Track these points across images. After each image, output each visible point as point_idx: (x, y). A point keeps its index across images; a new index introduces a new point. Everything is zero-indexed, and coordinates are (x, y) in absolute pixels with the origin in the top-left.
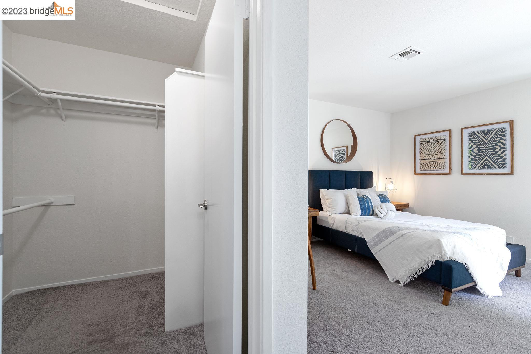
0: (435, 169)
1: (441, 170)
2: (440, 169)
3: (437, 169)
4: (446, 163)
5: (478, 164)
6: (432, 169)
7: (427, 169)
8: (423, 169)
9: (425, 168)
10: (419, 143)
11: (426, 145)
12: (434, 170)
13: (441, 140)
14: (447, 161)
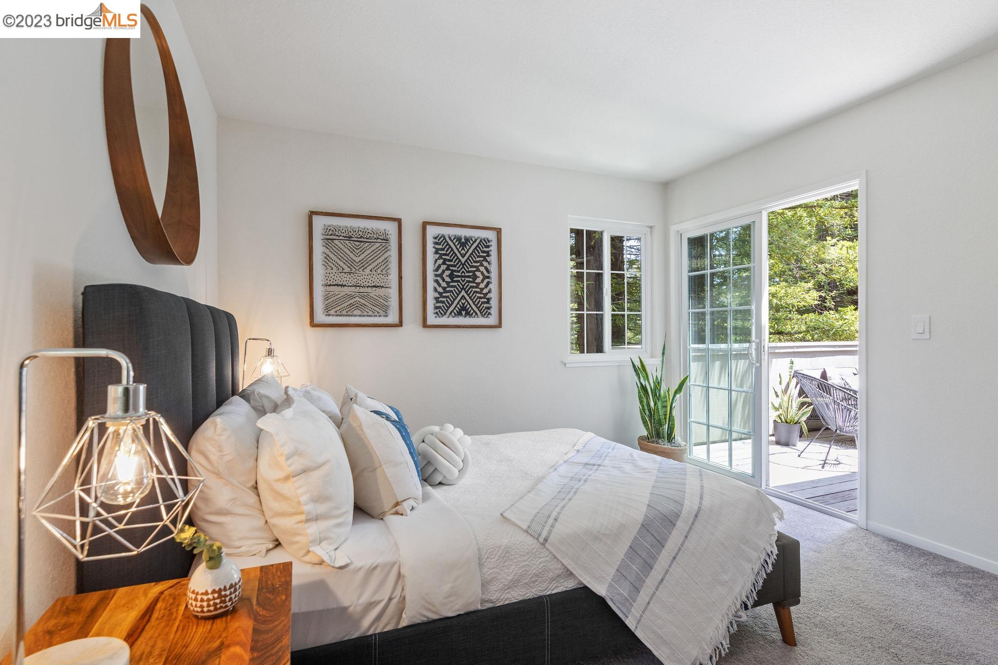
0: (365, 313)
1: (380, 316)
2: (376, 314)
3: (370, 313)
4: (389, 300)
5: (450, 305)
6: (357, 312)
7: (344, 312)
8: (332, 312)
9: (338, 308)
10: (323, 237)
11: (342, 247)
12: (364, 316)
13: (379, 241)
14: (393, 292)
